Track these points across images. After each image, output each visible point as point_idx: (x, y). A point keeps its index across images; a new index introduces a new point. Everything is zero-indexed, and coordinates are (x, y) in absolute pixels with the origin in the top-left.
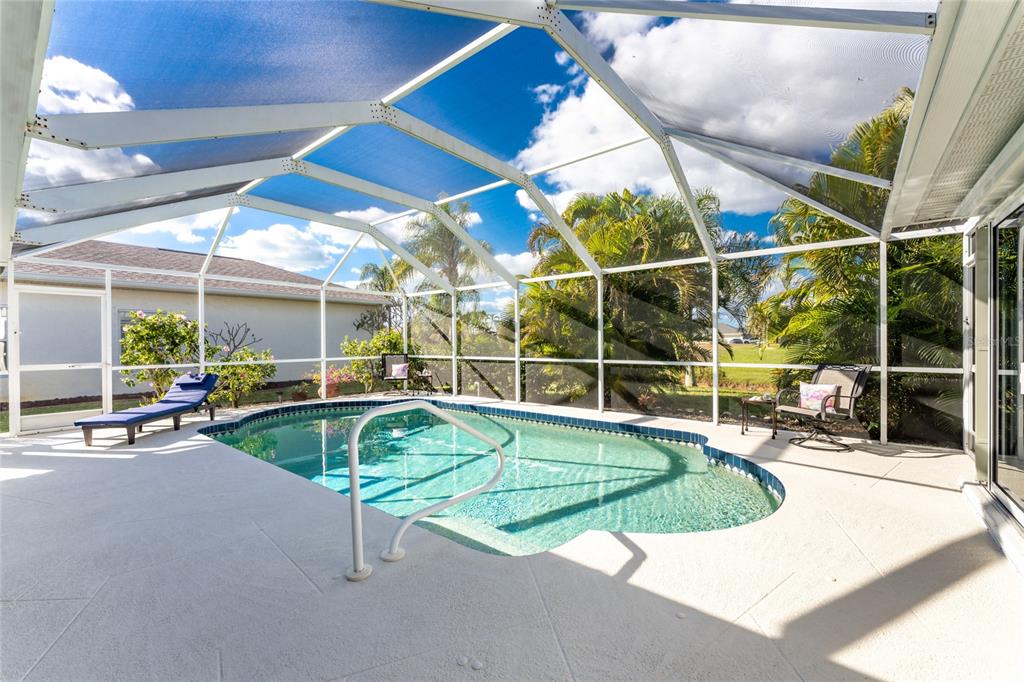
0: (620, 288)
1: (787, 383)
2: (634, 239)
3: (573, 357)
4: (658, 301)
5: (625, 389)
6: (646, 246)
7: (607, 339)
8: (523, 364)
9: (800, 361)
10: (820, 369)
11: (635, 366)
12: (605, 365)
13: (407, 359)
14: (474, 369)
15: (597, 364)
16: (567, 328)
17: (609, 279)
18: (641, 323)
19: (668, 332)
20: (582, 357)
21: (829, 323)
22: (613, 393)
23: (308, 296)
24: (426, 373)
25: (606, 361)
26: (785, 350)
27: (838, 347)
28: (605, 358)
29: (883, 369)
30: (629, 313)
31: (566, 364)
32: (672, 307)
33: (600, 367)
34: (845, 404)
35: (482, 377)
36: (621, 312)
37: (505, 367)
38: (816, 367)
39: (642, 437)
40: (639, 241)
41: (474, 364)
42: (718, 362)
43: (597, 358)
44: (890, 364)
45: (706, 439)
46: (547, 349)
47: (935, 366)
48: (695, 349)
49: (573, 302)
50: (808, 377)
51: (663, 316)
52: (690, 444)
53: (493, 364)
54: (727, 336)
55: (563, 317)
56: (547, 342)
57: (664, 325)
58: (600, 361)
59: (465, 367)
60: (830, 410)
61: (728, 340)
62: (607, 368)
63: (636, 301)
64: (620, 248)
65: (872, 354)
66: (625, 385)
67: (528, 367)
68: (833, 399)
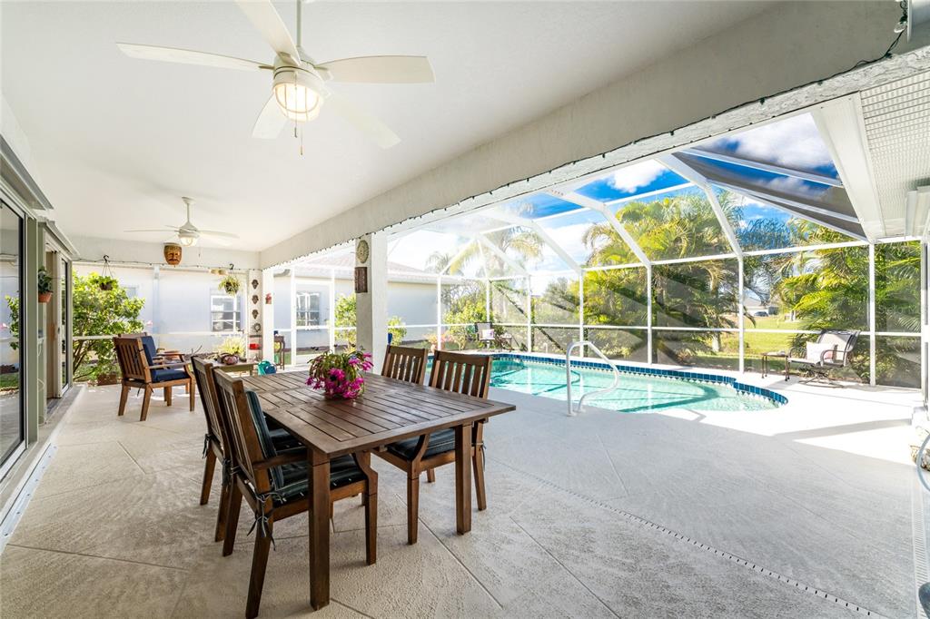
0: (662, 274)
1: (799, 344)
2: (674, 238)
3: (626, 325)
4: (692, 283)
5: (668, 348)
6: (684, 244)
7: (654, 311)
8: (586, 330)
9: (809, 328)
10: (822, 333)
11: (674, 331)
12: (653, 330)
13: (492, 327)
14: (545, 333)
15: (647, 330)
16: (618, 303)
17: (654, 268)
18: (678, 300)
19: (701, 306)
20: (633, 324)
21: (833, 300)
22: (659, 351)
23: (430, 281)
24: (505, 336)
25: (654, 328)
26: (798, 321)
27: (840, 318)
28: (653, 325)
29: (872, 334)
30: (668, 292)
31: (620, 329)
32: (703, 287)
33: (649, 332)
34: (840, 356)
35: (551, 339)
36: (662, 291)
37: (570, 332)
38: (820, 332)
39: (685, 380)
40: (678, 240)
41: (544, 329)
42: (744, 329)
43: (647, 325)
44: (877, 330)
45: (735, 380)
46: (603, 318)
47: (913, 331)
48: (723, 319)
49: (624, 283)
50: (814, 339)
51: (697, 295)
52: (723, 384)
53: (558, 330)
54: (752, 309)
55: (616, 295)
56: (604, 313)
57: (698, 301)
58: (649, 328)
59: (537, 332)
60: (829, 361)
61: (752, 313)
62: (654, 333)
63: (674, 283)
64: (663, 245)
65: (863, 323)
66: (667, 344)
67: (590, 332)
68: (831, 353)
